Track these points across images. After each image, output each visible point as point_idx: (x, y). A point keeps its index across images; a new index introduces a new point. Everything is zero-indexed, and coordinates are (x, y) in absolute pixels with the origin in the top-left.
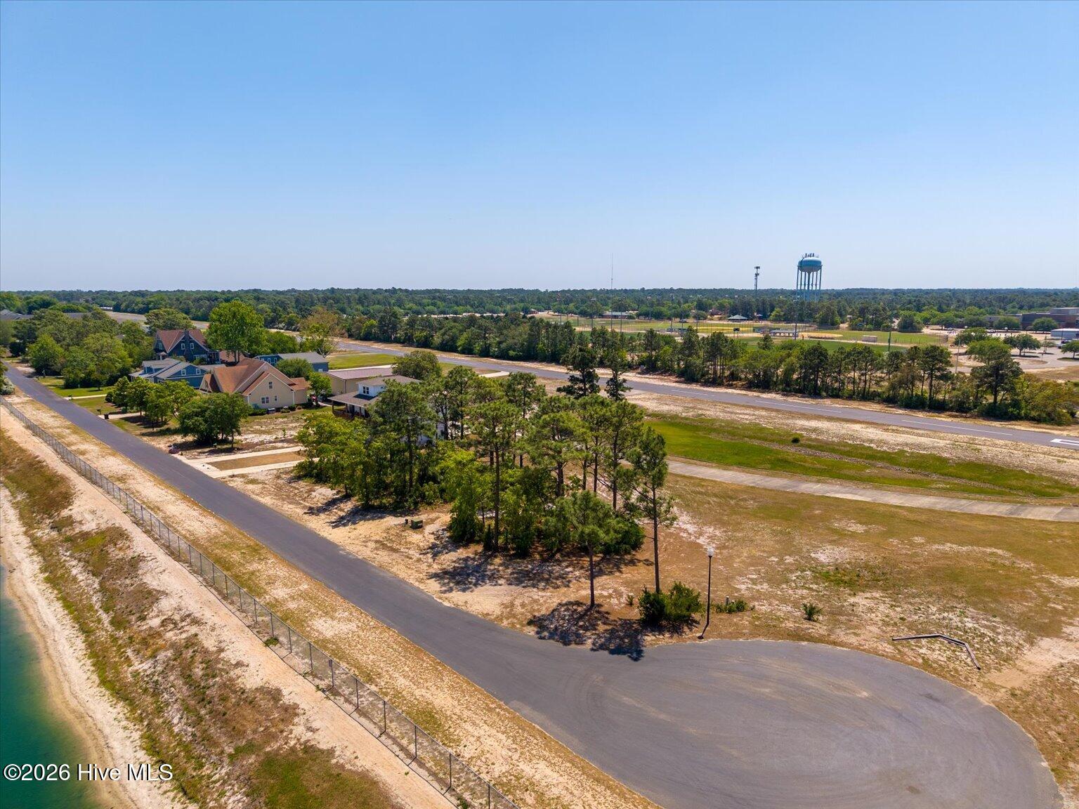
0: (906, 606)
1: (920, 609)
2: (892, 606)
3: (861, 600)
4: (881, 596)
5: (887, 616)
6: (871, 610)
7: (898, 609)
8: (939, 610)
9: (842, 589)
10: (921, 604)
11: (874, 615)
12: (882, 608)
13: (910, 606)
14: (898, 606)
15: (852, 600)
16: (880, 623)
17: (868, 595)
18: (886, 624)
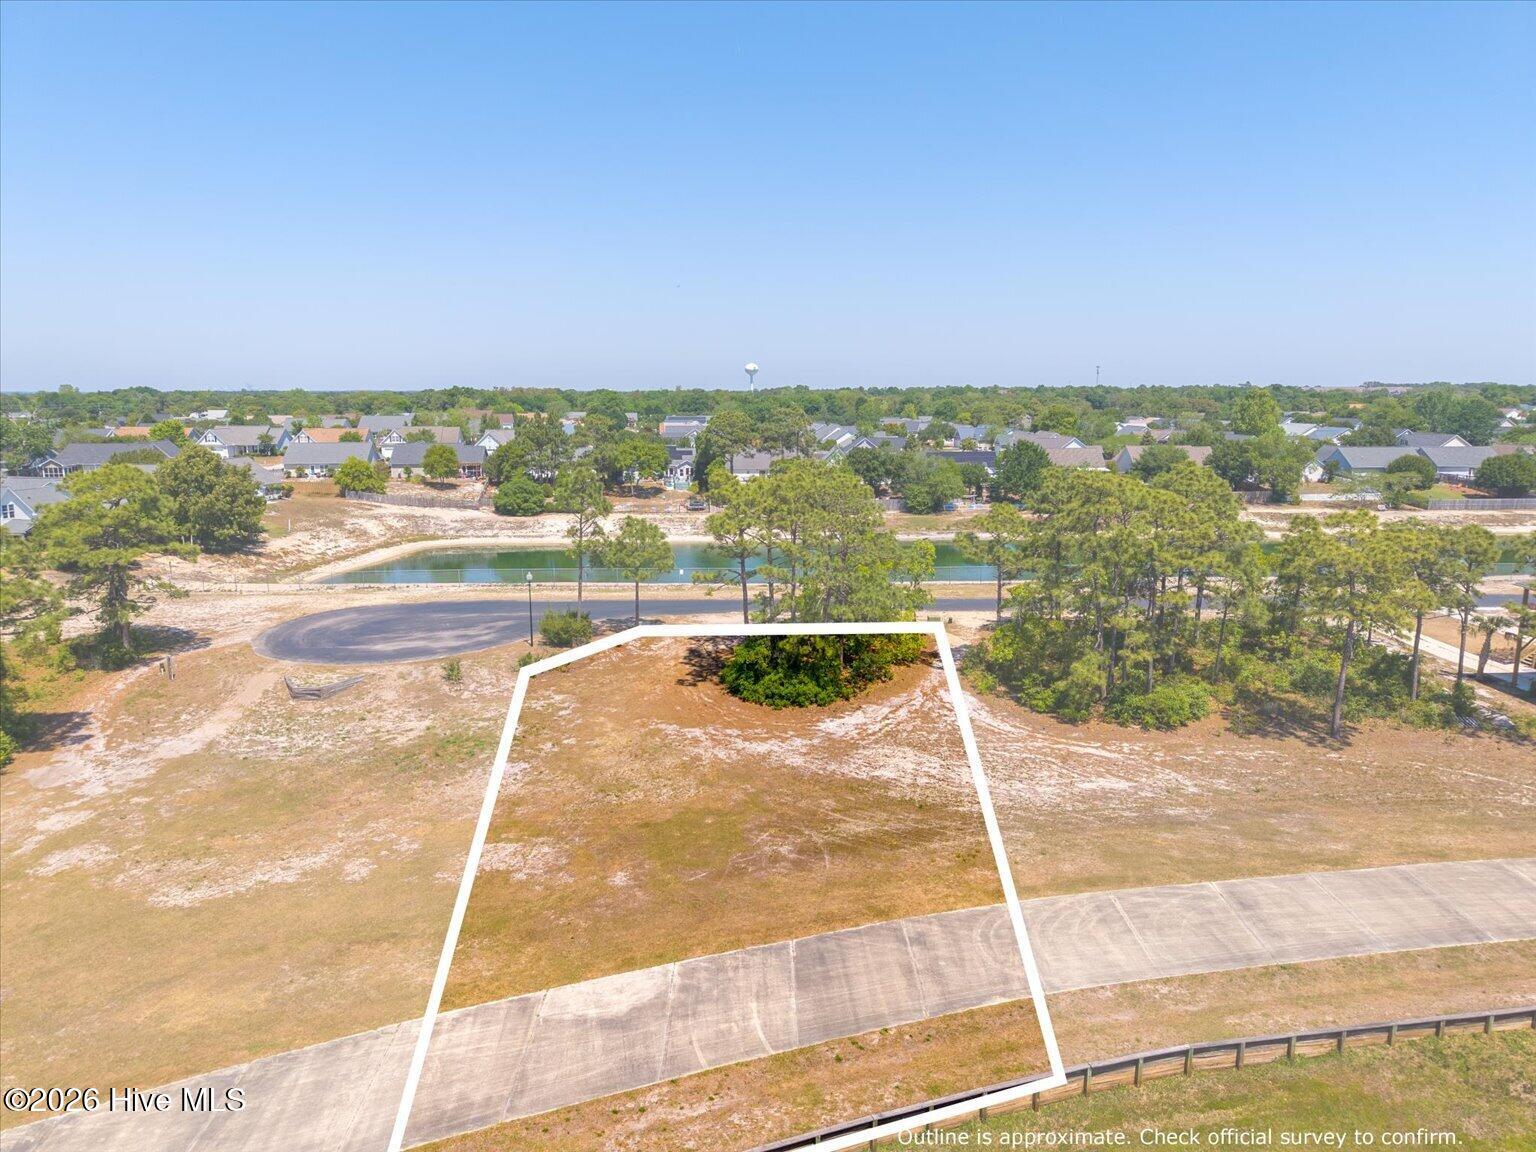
0: (362, 737)
1: (343, 739)
2: (378, 731)
3: (417, 726)
4: (395, 738)
5: (380, 717)
6: (402, 718)
7: (369, 730)
8: (318, 747)
9: (448, 732)
10: (342, 747)
11: (396, 713)
12: (389, 726)
13: (356, 738)
14: (371, 733)
15: (428, 723)
16: (385, 707)
17: (412, 735)
18: (379, 709)
